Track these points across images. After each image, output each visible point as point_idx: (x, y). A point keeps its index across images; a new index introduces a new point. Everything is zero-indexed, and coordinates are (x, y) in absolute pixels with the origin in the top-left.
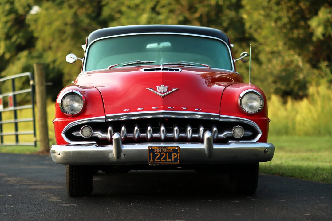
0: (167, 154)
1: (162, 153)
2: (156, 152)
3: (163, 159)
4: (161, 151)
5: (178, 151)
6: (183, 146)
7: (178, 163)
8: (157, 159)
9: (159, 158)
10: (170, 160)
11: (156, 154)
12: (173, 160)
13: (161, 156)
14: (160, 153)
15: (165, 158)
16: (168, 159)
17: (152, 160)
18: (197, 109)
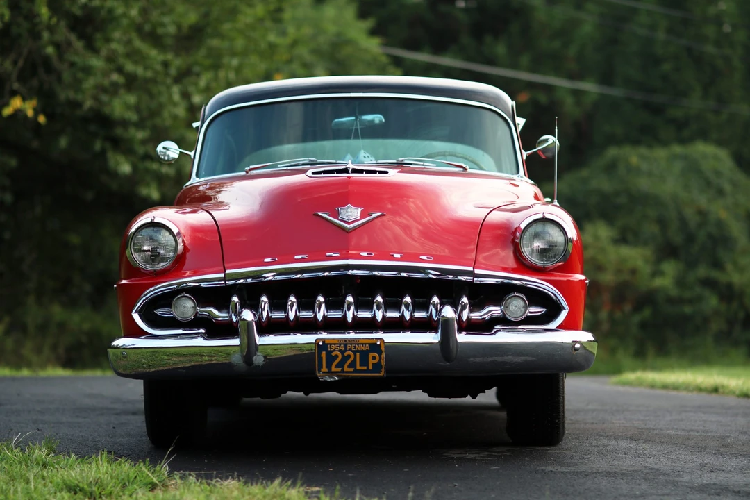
0: (358, 354)
1: (346, 354)
2: (334, 351)
3: (349, 366)
4: (343, 349)
5: (383, 349)
6: (391, 338)
7: (382, 374)
9: (341, 365)
10: (365, 368)
11: (333, 354)
12: (371, 368)
13: (345, 359)
14: (342, 352)
15: (353, 365)
16: (360, 366)
17: (325, 369)
18: (424, 258)
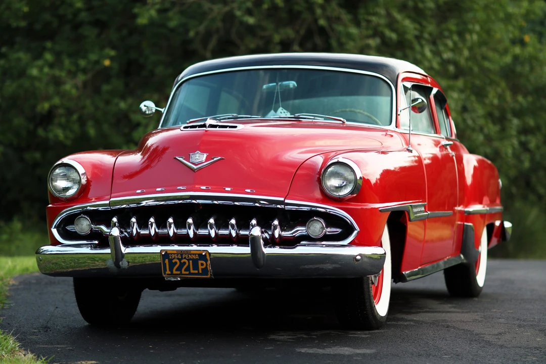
0: (191, 261)
1: (182, 261)
2: (174, 259)
3: (186, 270)
4: (180, 257)
5: (208, 258)
6: (214, 249)
7: (209, 276)
9: (179, 269)
10: (196, 272)
11: (174, 261)
12: (200, 272)
13: (182, 265)
14: (180, 260)
15: (188, 269)
16: (193, 270)
17: (168, 272)
18: (248, 191)
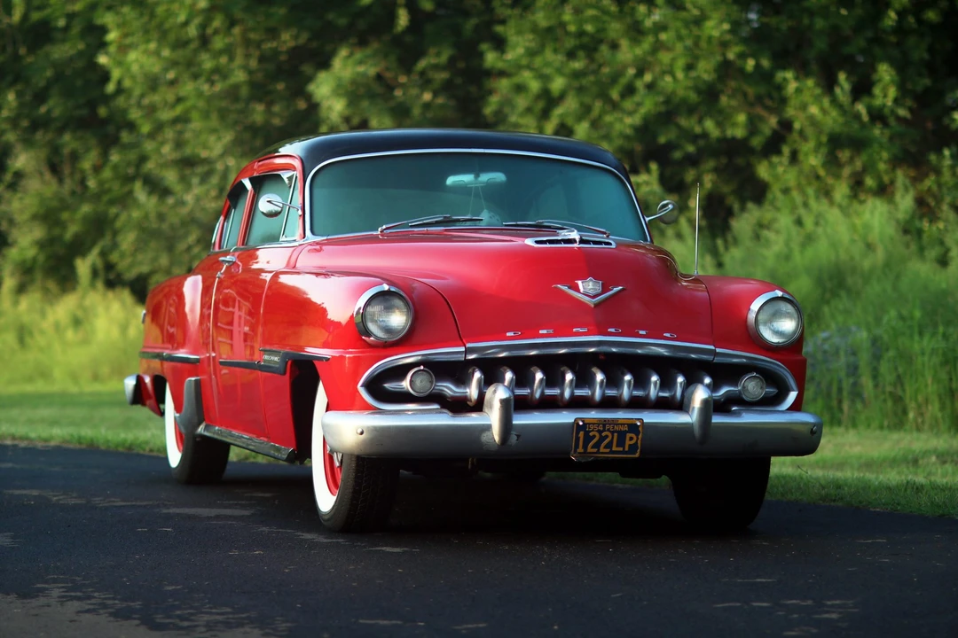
0: (616, 434)
1: (604, 434)
2: (593, 431)
3: (605, 447)
4: (602, 429)
5: (640, 429)
6: (651, 417)
7: (637, 455)
8: (592, 447)
9: (597, 445)
10: (621, 449)
11: (591, 434)
12: (627, 449)
13: (602, 439)
14: (600, 432)
15: (609, 445)
16: (617, 446)
17: (580, 450)
18: (668, 335)
